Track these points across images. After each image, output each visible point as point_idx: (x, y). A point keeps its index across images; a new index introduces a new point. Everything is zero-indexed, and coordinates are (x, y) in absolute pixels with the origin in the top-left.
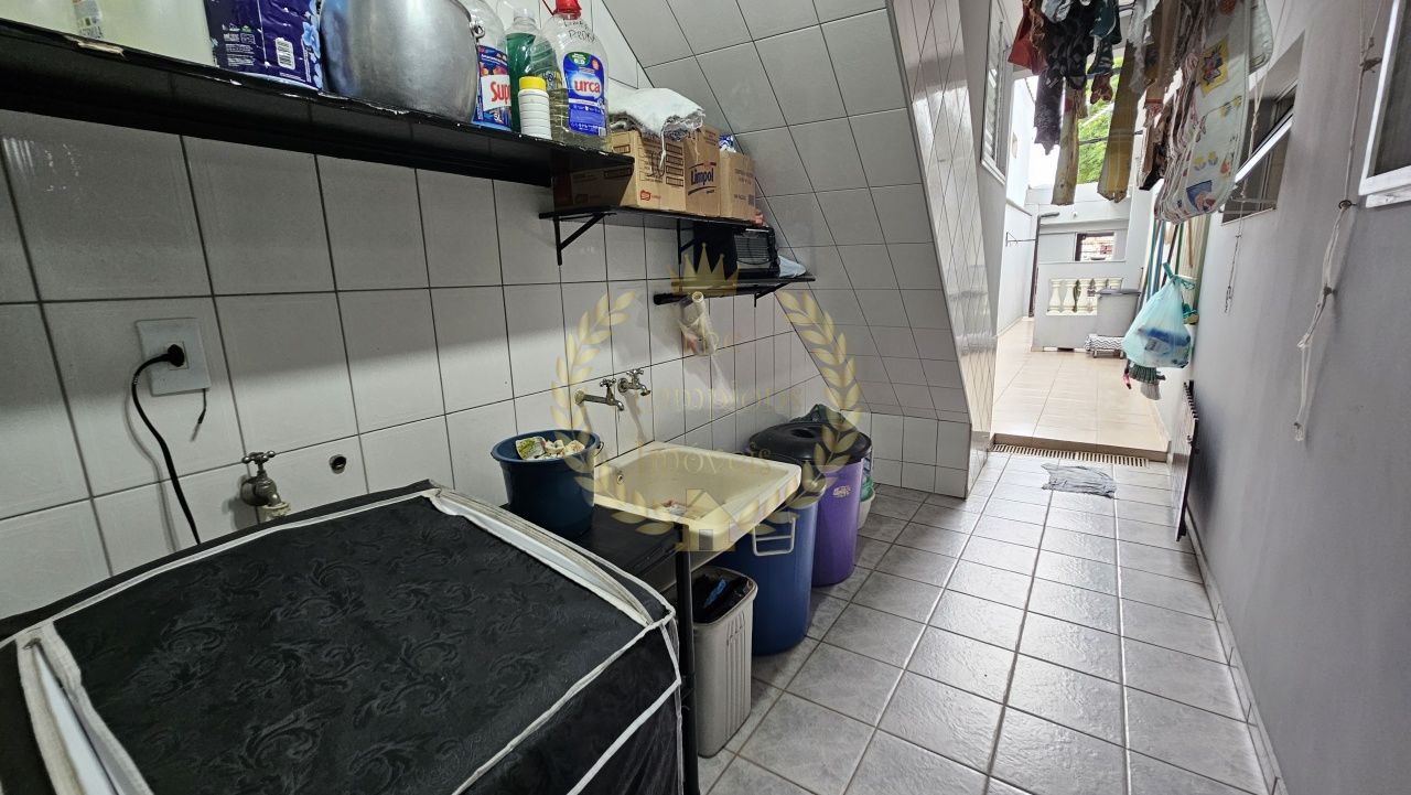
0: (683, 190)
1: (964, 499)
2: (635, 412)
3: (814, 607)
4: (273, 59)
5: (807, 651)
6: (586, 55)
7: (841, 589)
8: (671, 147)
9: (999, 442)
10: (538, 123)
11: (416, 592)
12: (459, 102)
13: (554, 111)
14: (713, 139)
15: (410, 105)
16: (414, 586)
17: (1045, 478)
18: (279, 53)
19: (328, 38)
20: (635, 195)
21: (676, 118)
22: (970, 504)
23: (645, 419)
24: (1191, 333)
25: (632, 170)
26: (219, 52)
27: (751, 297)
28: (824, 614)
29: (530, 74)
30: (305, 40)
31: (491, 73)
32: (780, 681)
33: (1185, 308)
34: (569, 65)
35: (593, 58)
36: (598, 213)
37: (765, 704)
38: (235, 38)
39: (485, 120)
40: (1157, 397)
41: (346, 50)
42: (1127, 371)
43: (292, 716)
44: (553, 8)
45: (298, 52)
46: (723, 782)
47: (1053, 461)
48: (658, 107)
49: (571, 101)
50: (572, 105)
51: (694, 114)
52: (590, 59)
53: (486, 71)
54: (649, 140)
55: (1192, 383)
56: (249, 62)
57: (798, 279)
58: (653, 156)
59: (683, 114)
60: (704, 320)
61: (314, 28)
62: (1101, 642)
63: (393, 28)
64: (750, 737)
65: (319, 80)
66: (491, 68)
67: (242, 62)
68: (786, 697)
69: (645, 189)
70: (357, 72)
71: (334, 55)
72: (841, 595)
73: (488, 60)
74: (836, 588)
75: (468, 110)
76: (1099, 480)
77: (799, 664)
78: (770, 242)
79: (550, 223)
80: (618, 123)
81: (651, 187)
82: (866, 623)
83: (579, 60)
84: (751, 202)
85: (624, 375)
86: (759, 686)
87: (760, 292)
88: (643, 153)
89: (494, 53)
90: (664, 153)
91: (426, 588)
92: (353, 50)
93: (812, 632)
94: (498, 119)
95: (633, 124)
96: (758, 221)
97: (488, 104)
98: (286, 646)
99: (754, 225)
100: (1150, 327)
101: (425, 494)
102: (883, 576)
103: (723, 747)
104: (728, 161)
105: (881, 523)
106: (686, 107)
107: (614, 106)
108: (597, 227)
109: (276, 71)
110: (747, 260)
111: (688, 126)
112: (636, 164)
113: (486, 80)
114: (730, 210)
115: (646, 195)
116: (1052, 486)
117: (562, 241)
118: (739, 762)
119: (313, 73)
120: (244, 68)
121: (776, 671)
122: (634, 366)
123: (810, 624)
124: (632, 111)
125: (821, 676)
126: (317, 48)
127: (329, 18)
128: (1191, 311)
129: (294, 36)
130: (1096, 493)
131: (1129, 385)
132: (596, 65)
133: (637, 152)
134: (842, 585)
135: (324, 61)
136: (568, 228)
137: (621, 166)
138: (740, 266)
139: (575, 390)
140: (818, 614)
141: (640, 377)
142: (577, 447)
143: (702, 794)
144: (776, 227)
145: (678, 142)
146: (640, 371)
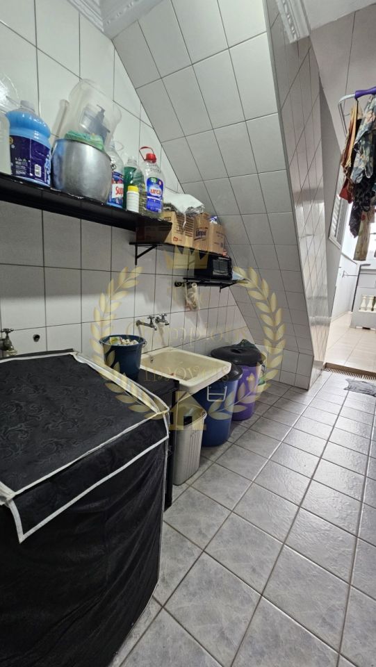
0: (192, 238)
1: (307, 390)
2: (162, 333)
3: (232, 429)
4: (33, 172)
5: (227, 447)
6: (156, 179)
7: (246, 423)
8: (189, 221)
9: (328, 367)
10: (134, 206)
11: (66, 389)
12: (103, 195)
13: (141, 201)
14: (207, 217)
15: (84, 195)
16: (66, 387)
17: (346, 385)
18: (36, 171)
19: (55, 165)
20: (171, 239)
21: (192, 208)
22: (309, 392)
23: (165, 336)
25: (171, 228)
26: (13, 168)
27: (218, 288)
28: (236, 432)
29: (132, 185)
30: (46, 166)
31: (117, 183)
32: (213, 458)
34: (149, 182)
36: (154, 245)
37: (205, 467)
38: (20, 163)
39: (112, 202)
41: (61, 171)
43: (19, 426)
44: (145, 158)
45: (43, 170)
46: (183, 497)
47: (352, 378)
48: (185, 202)
49: (149, 197)
50: (148, 199)
51: (200, 207)
52: (158, 180)
53: (115, 182)
54: (179, 216)
56: (24, 173)
58: (180, 223)
59: (195, 206)
60: (196, 295)
61: (50, 161)
62: (359, 457)
63: (80, 164)
64: (197, 479)
65: (49, 182)
66: (117, 181)
67: (21, 173)
68: (214, 465)
69: (174, 236)
70: (64, 180)
71: (56, 172)
72: (246, 425)
73: (116, 178)
74: (243, 422)
75: (106, 198)
76: (372, 388)
77: (222, 452)
78: (229, 264)
79: (134, 247)
80: (168, 208)
81: (178, 236)
82: (254, 438)
83: (153, 181)
84: (222, 246)
85: (158, 316)
86: (203, 459)
87: (223, 286)
88: (176, 221)
89: (119, 175)
90: (185, 222)
91: (71, 388)
92: (64, 171)
93: (230, 439)
94: (117, 202)
95: (173, 209)
96: (224, 254)
97: (114, 195)
98: (17, 402)
99: (222, 256)
101: (71, 353)
102: (265, 419)
103: (184, 482)
104: (213, 227)
105: (268, 396)
106: (196, 203)
107: (166, 200)
108: (154, 250)
109: (34, 177)
110: (219, 271)
111: (197, 212)
112: (173, 226)
113: (114, 186)
114: (212, 249)
115: (176, 239)
116: (349, 389)
117: (138, 254)
118: (191, 488)
119: (47, 179)
120: (21, 175)
121: (212, 454)
122: (163, 312)
123: (230, 436)
124: (173, 203)
125: (231, 458)
126: (50, 169)
127: (55, 157)
129: (42, 164)
130: (369, 394)
132: (160, 183)
133: (174, 221)
134: (246, 421)
135: (52, 174)
136: (141, 249)
137: (167, 226)
138: (214, 273)
139: (136, 319)
140: (234, 432)
141: (165, 317)
142: (135, 342)
143: (173, 500)
144: (232, 258)
145: (192, 218)
146: (165, 315)
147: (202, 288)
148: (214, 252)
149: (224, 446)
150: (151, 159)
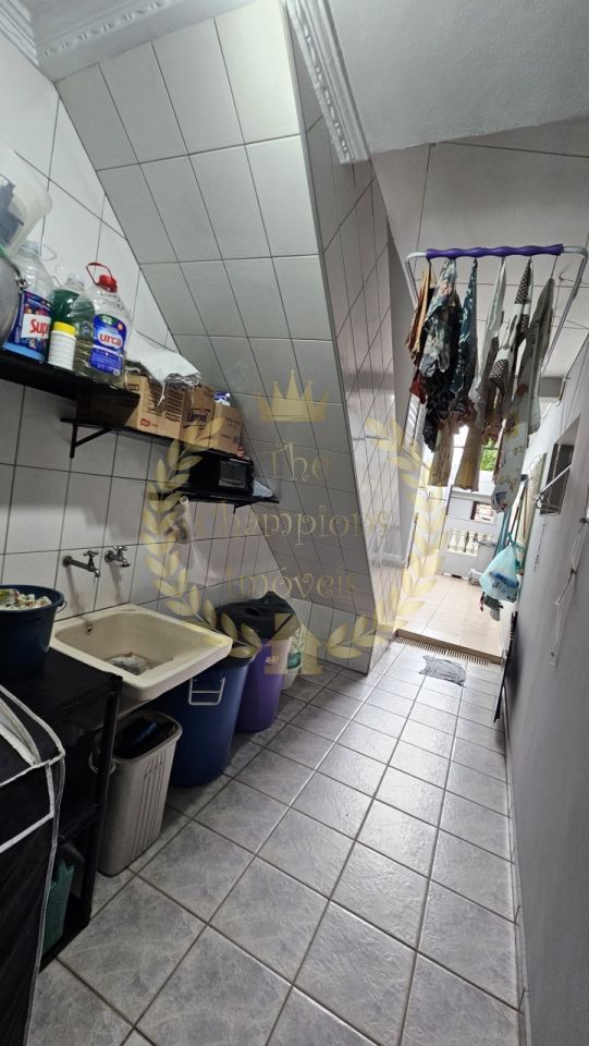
0: (178, 424)
1: (366, 675)
2: (116, 578)
3: (235, 748)
5: (220, 786)
6: (113, 318)
7: (260, 736)
8: (174, 395)
9: (399, 635)
10: (63, 356)
13: (77, 354)
14: (211, 393)
17: (423, 666)
20: (136, 421)
21: (177, 375)
22: (369, 679)
23: (124, 584)
24: (519, 580)
25: (137, 403)
27: (232, 506)
28: (244, 754)
29: (69, 321)
31: (34, 313)
32: (191, 810)
33: (517, 563)
34: (98, 322)
35: (119, 322)
36: (106, 427)
37: (174, 830)
39: (21, 344)
40: (498, 619)
42: (482, 599)
44: (97, 281)
46: (116, 902)
47: (431, 654)
48: (166, 364)
49: (95, 346)
50: (94, 350)
51: (193, 376)
52: (116, 323)
53: (30, 311)
54: (154, 386)
55: (517, 613)
57: (266, 499)
58: (156, 396)
59: (184, 373)
60: (187, 516)
62: (431, 794)
64: (152, 859)
66: (35, 310)
68: (193, 825)
69: (144, 416)
72: (261, 741)
73: (32, 304)
74: (257, 735)
76: (457, 672)
77: (211, 797)
78: (249, 471)
79: (70, 427)
80: (133, 369)
81: (152, 417)
82: (271, 767)
83: (107, 321)
84: (235, 440)
85: (111, 549)
86: (171, 812)
87: (239, 504)
88: (148, 393)
89: (40, 300)
93: (229, 771)
94: (32, 345)
95: (144, 372)
96: (240, 454)
97: (26, 332)
99: (235, 457)
100: (496, 572)
102: (293, 732)
103: (126, 868)
104: (220, 410)
105: (304, 686)
106: (185, 369)
107: (131, 356)
108: (110, 436)
110: (231, 480)
111: (187, 382)
112: (141, 399)
113: (28, 318)
114: (216, 444)
115: (146, 422)
116: (426, 672)
117: (78, 440)
118: (136, 881)
121: (192, 801)
122: (120, 543)
123: (229, 764)
124: (144, 363)
125: (224, 808)
128: (520, 566)
130: (452, 681)
131: (482, 609)
132: (120, 327)
133: (144, 392)
134: (262, 733)
136: (83, 432)
138: (221, 483)
139: (64, 554)
140: (238, 755)
141: (123, 552)
142: (47, 601)
143: (93, 913)
144: (254, 460)
145: (180, 391)
146: (124, 548)
147: (201, 504)
148: (220, 449)
149: (217, 784)
150: (108, 284)
